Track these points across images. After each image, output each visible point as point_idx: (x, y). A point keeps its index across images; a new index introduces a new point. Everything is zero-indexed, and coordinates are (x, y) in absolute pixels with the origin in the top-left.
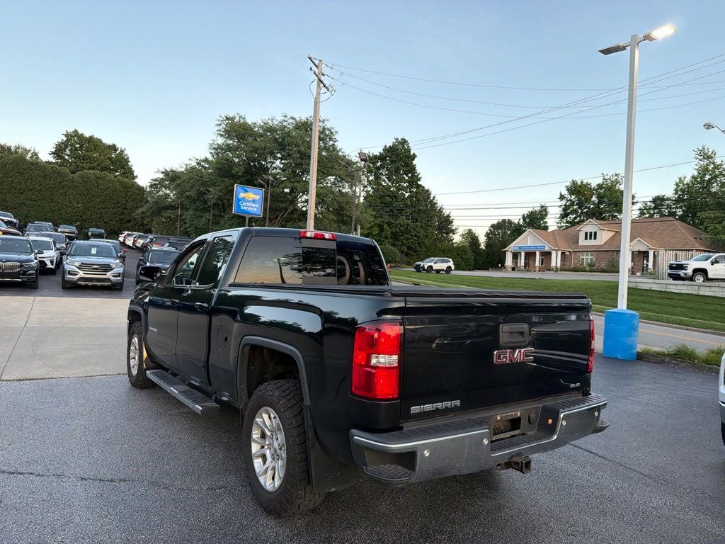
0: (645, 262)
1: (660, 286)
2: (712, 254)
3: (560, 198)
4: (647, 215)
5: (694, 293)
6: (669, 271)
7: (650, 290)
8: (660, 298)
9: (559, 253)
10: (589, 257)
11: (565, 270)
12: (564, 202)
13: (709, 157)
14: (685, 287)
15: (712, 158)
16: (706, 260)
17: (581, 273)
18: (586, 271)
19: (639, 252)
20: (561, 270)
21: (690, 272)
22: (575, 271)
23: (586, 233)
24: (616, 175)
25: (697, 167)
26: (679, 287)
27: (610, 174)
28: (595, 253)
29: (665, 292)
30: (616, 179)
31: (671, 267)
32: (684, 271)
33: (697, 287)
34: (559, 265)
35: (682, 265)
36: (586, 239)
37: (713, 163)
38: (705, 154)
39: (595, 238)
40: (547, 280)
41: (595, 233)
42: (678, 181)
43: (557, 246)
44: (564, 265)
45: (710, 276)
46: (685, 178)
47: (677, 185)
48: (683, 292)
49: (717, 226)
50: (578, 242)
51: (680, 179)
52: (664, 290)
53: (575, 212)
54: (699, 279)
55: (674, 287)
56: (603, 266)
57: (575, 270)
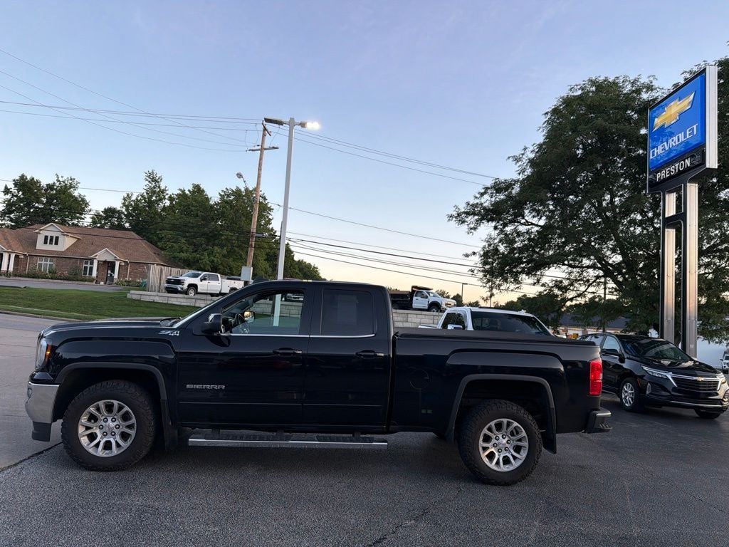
0: (109, 272)
1: (161, 298)
2: (200, 272)
3: (4, 192)
4: (99, 225)
5: (191, 305)
6: (166, 285)
7: (153, 302)
8: (166, 309)
9: (13, 256)
10: (49, 263)
11: (20, 276)
12: (9, 196)
13: (156, 181)
14: (184, 300)
15: (158, 182)
16: (197, 277)
17: (40, 280)
18: (47, 278)
19: (105, 262)
20: (16, 276)
21: (185, 287)
22: (33, 278)
23: (46, 237)
24: (71, 179)
25: (146, 188)
26: (179, 300)
27: (65, 178)
28: (55, 259)
29: (167, 304)
30: (71, 184)
31: (169, 281)
32: (181, 286)
33: (194, 300)
34: (11, 269)
35: (179, 280)
36: (45, 243)
37: (159, 187)
38: (153, 178)
39: (56, 243)
40: (36, 289)
41: (57, 238)
42: (126, 196)
43: (10, 247)
44: (17, 269)
45: (199, 291)
46: (132, 194)
47: (124, 199)
48: (183, 304)
49: (174, 245)
50: (36, 246)
51: (128, 195)
52: (166, 302)
53: (21, 209)
54: (192, 293)
55: (175, 300)
56: (66, 273)
57: (34, 276)
